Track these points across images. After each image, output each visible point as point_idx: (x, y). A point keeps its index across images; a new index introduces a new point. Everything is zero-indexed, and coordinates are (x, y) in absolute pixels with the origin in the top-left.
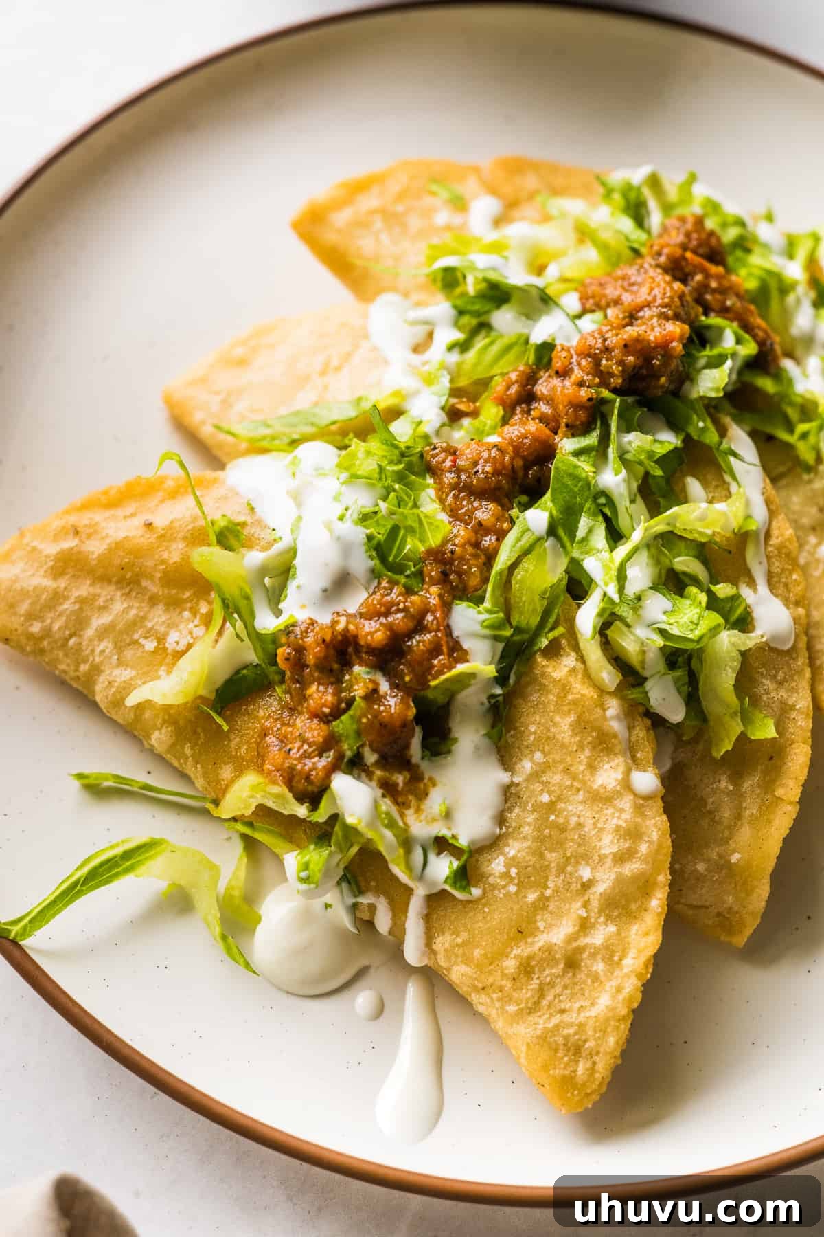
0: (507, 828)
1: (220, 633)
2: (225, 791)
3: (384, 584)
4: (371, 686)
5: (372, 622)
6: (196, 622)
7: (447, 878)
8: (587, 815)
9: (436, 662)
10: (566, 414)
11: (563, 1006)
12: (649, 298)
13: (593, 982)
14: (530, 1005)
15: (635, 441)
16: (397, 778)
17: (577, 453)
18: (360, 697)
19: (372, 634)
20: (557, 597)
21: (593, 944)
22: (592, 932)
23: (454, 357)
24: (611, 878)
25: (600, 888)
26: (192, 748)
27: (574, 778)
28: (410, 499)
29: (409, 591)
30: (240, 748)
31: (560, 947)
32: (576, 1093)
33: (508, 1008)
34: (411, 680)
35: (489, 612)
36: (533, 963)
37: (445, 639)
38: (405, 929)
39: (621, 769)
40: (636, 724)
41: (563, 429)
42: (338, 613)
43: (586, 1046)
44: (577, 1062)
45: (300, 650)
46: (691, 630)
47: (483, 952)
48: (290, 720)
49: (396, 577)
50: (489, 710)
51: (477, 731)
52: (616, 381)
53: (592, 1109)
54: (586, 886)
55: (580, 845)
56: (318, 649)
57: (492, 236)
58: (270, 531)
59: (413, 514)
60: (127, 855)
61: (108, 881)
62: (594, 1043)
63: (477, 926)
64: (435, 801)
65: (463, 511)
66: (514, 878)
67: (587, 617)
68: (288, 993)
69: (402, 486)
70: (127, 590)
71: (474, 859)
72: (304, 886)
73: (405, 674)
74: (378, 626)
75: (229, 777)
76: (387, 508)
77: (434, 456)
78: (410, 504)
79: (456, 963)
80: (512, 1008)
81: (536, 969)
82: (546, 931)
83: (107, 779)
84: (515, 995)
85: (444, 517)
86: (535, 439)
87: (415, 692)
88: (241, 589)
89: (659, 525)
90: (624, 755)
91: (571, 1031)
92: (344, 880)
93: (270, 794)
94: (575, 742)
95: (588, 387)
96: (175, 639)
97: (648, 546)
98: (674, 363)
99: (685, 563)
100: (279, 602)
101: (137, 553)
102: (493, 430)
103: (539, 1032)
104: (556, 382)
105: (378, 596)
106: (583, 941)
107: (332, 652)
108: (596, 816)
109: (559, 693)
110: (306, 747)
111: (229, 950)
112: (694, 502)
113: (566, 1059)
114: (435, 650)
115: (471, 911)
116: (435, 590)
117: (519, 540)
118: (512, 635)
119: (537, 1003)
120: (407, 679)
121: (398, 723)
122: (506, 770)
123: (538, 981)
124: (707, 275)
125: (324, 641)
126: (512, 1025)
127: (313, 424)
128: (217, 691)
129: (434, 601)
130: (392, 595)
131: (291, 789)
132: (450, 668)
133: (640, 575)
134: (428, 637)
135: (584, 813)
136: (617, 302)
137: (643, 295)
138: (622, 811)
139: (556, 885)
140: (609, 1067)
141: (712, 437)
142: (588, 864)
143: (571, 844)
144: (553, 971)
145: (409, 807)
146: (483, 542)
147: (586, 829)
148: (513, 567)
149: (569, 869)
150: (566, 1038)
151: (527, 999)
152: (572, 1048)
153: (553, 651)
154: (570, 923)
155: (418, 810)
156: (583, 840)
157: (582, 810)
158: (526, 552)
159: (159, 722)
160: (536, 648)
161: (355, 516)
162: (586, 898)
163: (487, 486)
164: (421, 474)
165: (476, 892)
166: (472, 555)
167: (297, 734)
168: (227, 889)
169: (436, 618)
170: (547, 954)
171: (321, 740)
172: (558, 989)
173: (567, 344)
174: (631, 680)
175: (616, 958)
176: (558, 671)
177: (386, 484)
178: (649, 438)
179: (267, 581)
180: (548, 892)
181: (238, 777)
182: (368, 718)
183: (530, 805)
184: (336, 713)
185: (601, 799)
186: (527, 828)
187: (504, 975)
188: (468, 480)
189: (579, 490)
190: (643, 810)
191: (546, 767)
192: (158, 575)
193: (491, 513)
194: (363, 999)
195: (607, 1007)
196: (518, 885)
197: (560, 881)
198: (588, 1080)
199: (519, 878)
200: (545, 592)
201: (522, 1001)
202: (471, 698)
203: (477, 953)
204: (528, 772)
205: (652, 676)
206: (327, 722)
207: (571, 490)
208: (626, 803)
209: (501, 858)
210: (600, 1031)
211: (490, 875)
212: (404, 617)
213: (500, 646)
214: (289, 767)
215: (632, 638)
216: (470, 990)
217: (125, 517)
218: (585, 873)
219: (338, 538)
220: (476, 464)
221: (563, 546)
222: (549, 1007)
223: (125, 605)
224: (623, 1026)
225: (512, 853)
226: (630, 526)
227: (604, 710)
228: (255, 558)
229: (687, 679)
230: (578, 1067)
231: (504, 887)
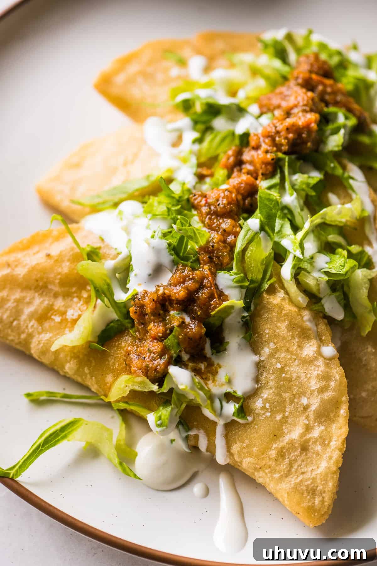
0: (261, 384)
1: (95, 307)
2: (110, 388)
3: (180, 267)
4: (181, 320)
5: (177, 287)
6: (81, 302)
7: (234, 413)
8: (301, 371)
9: (212, 303)
10: (261, 168)
11: (303, 470)
12: (296, 103)
13: (317, 456)
14: (286, 472)
15: (299, 178)
16: (201, 366)
17: (270, 188)
18: (176, 326)
19: (178, 293)
20: (270, 262)
21: (313, 437)
22: (312, 431)
23: (196, 147)
24: (319, 401)
25: (313, 408)
26: (89, 369)
27: (292, 354)
28: (187, 222)
29: (193, 269)
30: (115, 364)
31: (297, 440)
32: (316, 514)
33: (274, 476)
34: (201, 314)
35: (236, 274)
36: (284, 451)
37: (215, 290)
38: (215, 445)
39: (316, 346)
40: (320, 322)
41: (260, 176)
42: (158, 286)
43: (318, 489)
44: (314, 498)
45: (142, 306)
46: (341, 269)
47: (258, 449)
48: (141, 345)
49: (186, 263)
50: (243, 325)
51: (238, 336)
52: (285, 148)
53: (325, 523)
54: (306, 408)
55: (300, 388)
56: (152, 304)
57: (204, 79)
58: (114, 250)
59: (191, 229)
60: (63, 429)
61: (54, 444)
62: (322, 486)
63: (253, 436)
64: (222, 375)
65: (215, 225)
66: (268, 409)
67: (287, 270)
68: (157, 490)
69: (182, 216)
70: (41, 292)
71: (246, 402)
72: (160, 429)
73: (198, 311)
74: (180, 288)
75: (111, 380)
76: (177, 227)
77: (195, 199)
78: (187, 225)
79: (245, 457)
80: (277, 476)
81: (287, 453)
82: (289, 433)
83: (42, 395)
84: (277, 468)
85: (205, 230)
86: (247, 184)
87: (204, 320)
88: (105, 281)
89: (317, 219)
90: (316, 339)
91: (309, 482)
92: (180, 424)
93: (137, 382)
94: (289, 335)
95: (271, 153)
96: (71, 314)
97: (313, 231)
98: (314, 135)
99: (333, 238)
100: (126, 284)
101: (44, 271)
102: (224, 182)
103: (292, 486)
104: (253, 153)
105: (178, 274)
106: (308, 436)
107: (158, 305)
108: (306, 372)
109: (278, 311)
110: (152, 355)
111: (124, 470)
112: (334, 205)
113: (309, 497)
114: (211, 297)
115: (249, 428)
116: (206, 267)
117: (246, 235)
118: (249, 285)
119: (289, 471)
120: (199, 313)
121: (198, 337)
122: (256, 354)
123: (288, 460)
124: (325, 86)
125: (154, 300)
126: (278, 484)
127: (124, 193)
128: (99, 336)
129: (207, 272)
130: (185, 272)
131: (148, 377)
132: (220, 305)
133: (311, 247)
134: (206, 291)
135: (299, 371)
136: (279, 107)
137: (292, 101)
138: (319, 366)
139: (290, 410)
140: (331, 499)
141: (339, 171)
142: (305, 396)
143: (295, 387)
144: (296, 453)
145: (209, 380)
146: (228, 240)
147: (302, 379)
148: (244, 250)
149: (296, 400)
150: (307, 486)
151: (284, 469)
152: (311, 492)
153: (272, 290)
154: (300, 428)
155: (214, 381)
156: (301, 385)
157: (298, 370)
158: (250, 242)
159: (69, 358)
160: (263, 290)
161: (160, 235)
162: (307, 414)
163: (225, 211)
164: (190, 210)
165: (250, 419)
166: (223, 247)
167: (147, 350)
168: (117, 441)
169: (209, 281)
170: (290, 445)
171: (160, 350)
172: (299, 462)
173: (256, 133)
174: (314, 300)
175: (326, 442)
176: (275, 300)
177: (173, 217)
178: (306, 176)
179: (117, 275)
180: (287, 414)
181: (116, 379)
182: (182, 336)
183: (271, 370)
184: (165, 336)
185: (307, 362)
186: (271, 383)
187: (270, 459)
188: (215, 209)
189: (273, 206)
190: (329, 365)
191: (277, 350)
192: (57, 281)
193: (229, 224)
194: (197, 488)
195: (326, 467)
196: (270, 412)
197: (292, 408)
198: (322, 507)
199: (271, 409)
200: (263, 260)
201: (281, 471)
202: (233, 320)
203: (255, 449)
204: (268, 354)
205: (324, 296)
206: (162, 341)
207: (269, 206)
208: (320, 362)
209: (260, 400)
210: (324, 480)
211: (256, 409)
212: (193, 282)
213: (244, 291)
214: (145, 366)
215: (311, 277)
216: (253, 471)
217: (34, 254)
218: (305, 401)
219: (153, 248)
220: (218, 200)
221: (269, 236)
222: (296, 472)
223: (42, 299)
224: (335, 476)
225: (265, 396)
226: (302, 223)
227: (302, 317)
228: (110, 264)
229: (342, 296)
230: (315, 501)
231: (264, 414)
